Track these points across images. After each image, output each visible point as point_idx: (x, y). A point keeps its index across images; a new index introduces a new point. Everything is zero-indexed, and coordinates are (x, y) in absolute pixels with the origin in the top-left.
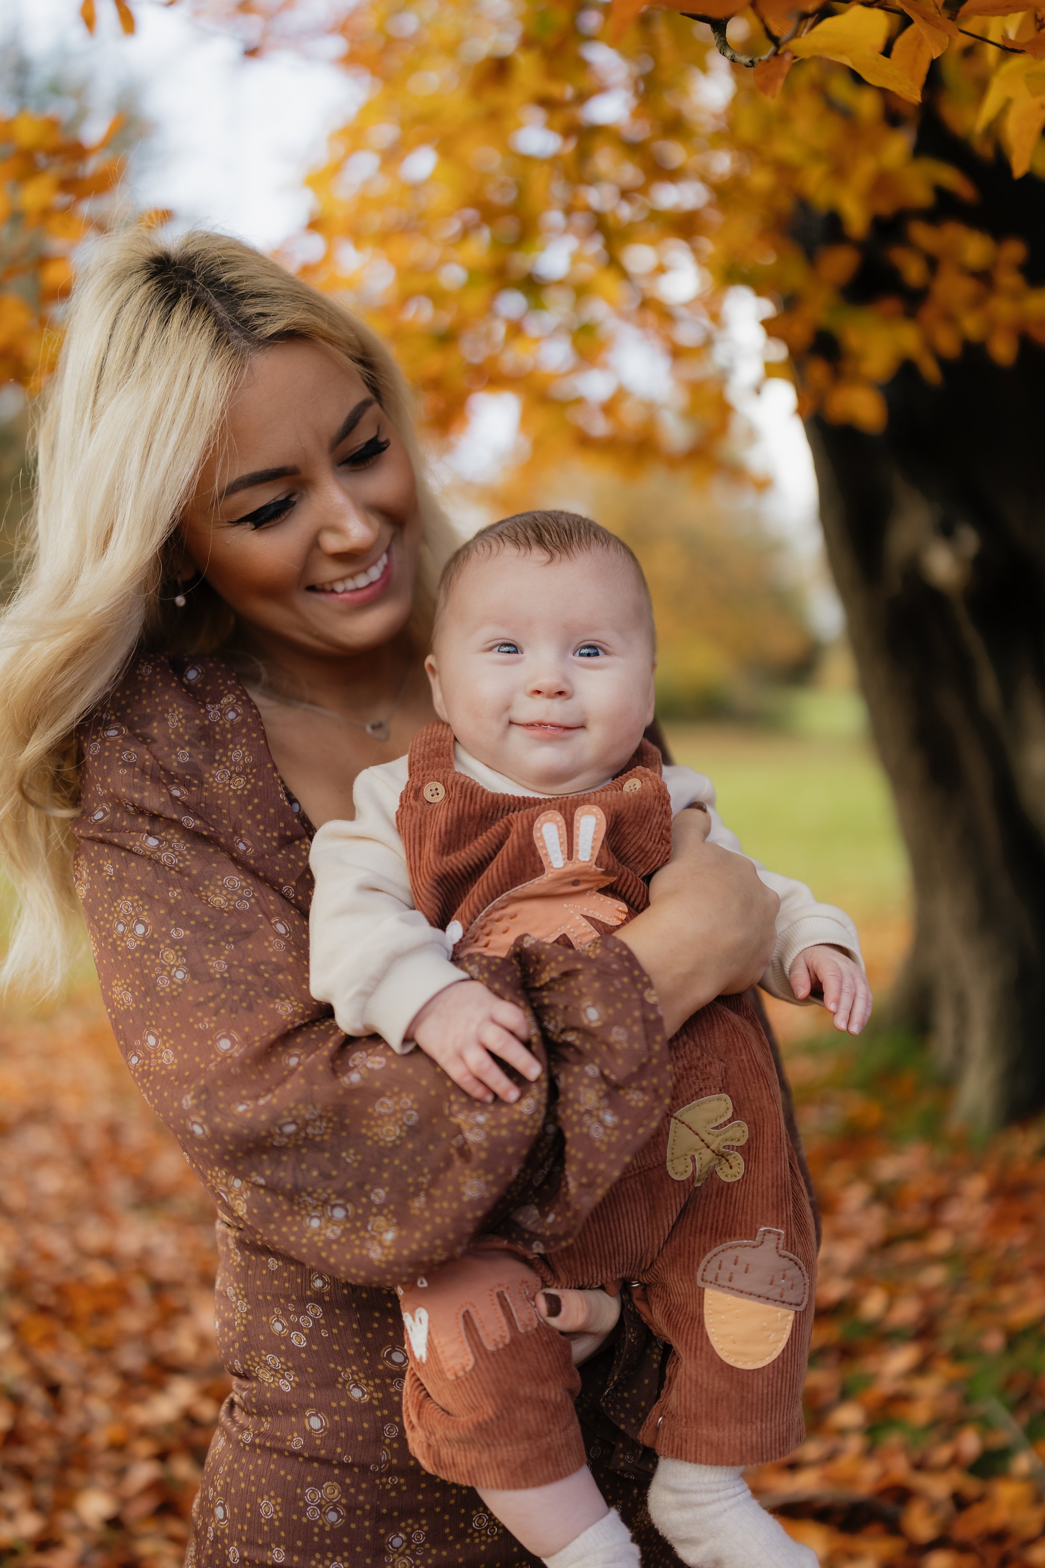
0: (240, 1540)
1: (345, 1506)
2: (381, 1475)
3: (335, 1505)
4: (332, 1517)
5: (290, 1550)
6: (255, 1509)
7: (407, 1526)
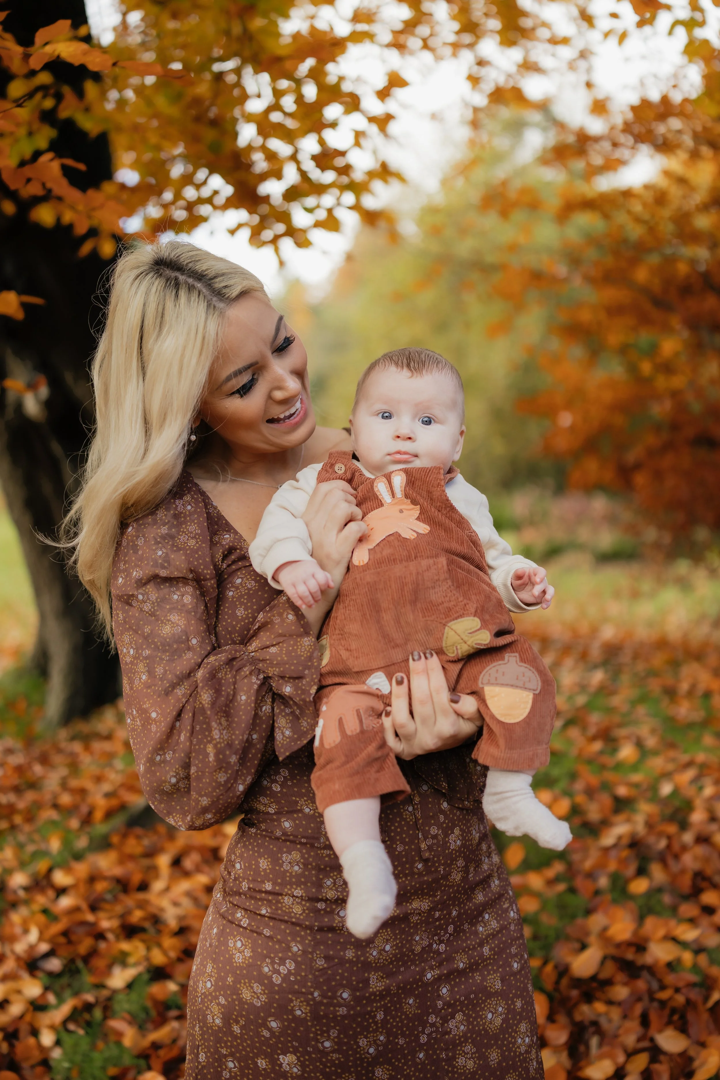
0: (248, 879)
1: (303, 864)
2: (320, 849)
3: (297, 862)
4: (296, 868)
5: (275, 884)
6: (257, 864)
7: (334, 875)
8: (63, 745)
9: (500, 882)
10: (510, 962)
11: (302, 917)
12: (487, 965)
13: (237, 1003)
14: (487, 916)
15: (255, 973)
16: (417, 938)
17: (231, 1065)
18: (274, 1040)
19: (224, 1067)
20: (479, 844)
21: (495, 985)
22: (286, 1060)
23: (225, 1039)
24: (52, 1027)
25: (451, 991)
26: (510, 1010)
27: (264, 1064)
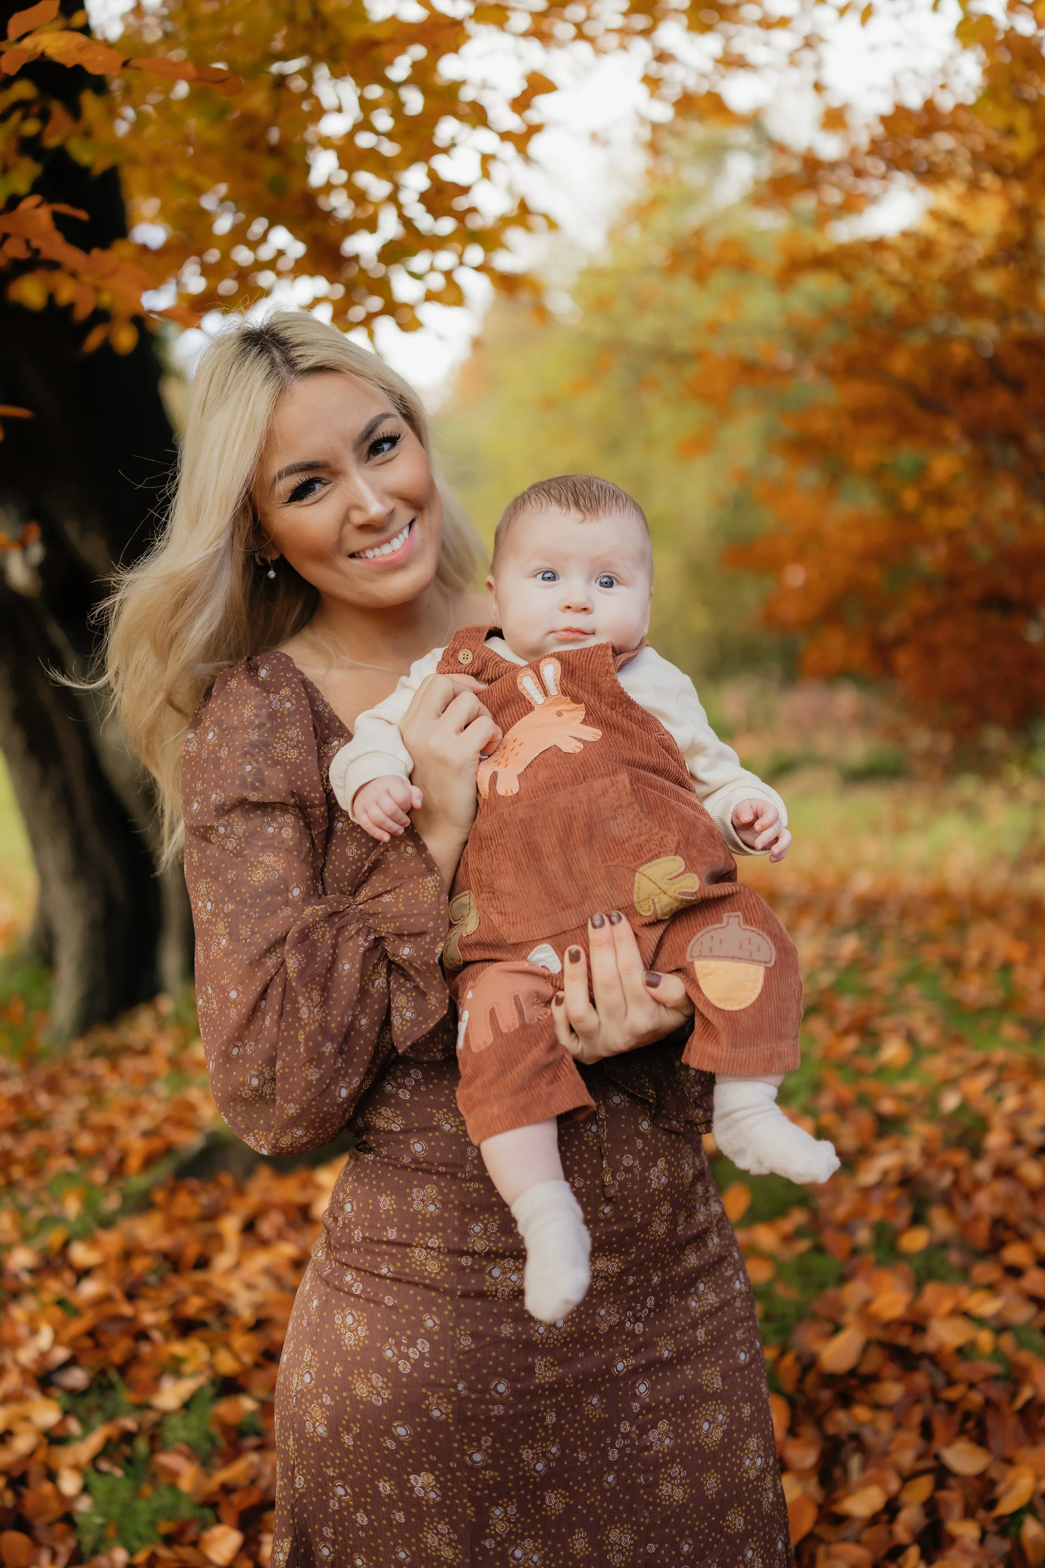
0: (363, 1225)
1: (441, 1201)
2: (465, 1180)
3: (433, 1200)
4: (432, 1208)
5: (401, 1230)
6: (376, 1203)
7: (485, 1218)
8: (80, 1064)
9: (721, 1240)
10: (735, 1352)
11: (438, 1277)
12: (702, 1355)
13: (348, 1402)
14: (701, 1287)
15: (373, 1360)
16: (603, 1312)
17: (340, 1491)
18: (402, 1453)
19: (331, 1494)
20: (693, 1184)
21: (713, 1383)
22: (420, 1482)
23: (332, 1454)
24: (76, 1468)
25: (652, 1389)
26: (735, 1420)
27: (389, 1488)
